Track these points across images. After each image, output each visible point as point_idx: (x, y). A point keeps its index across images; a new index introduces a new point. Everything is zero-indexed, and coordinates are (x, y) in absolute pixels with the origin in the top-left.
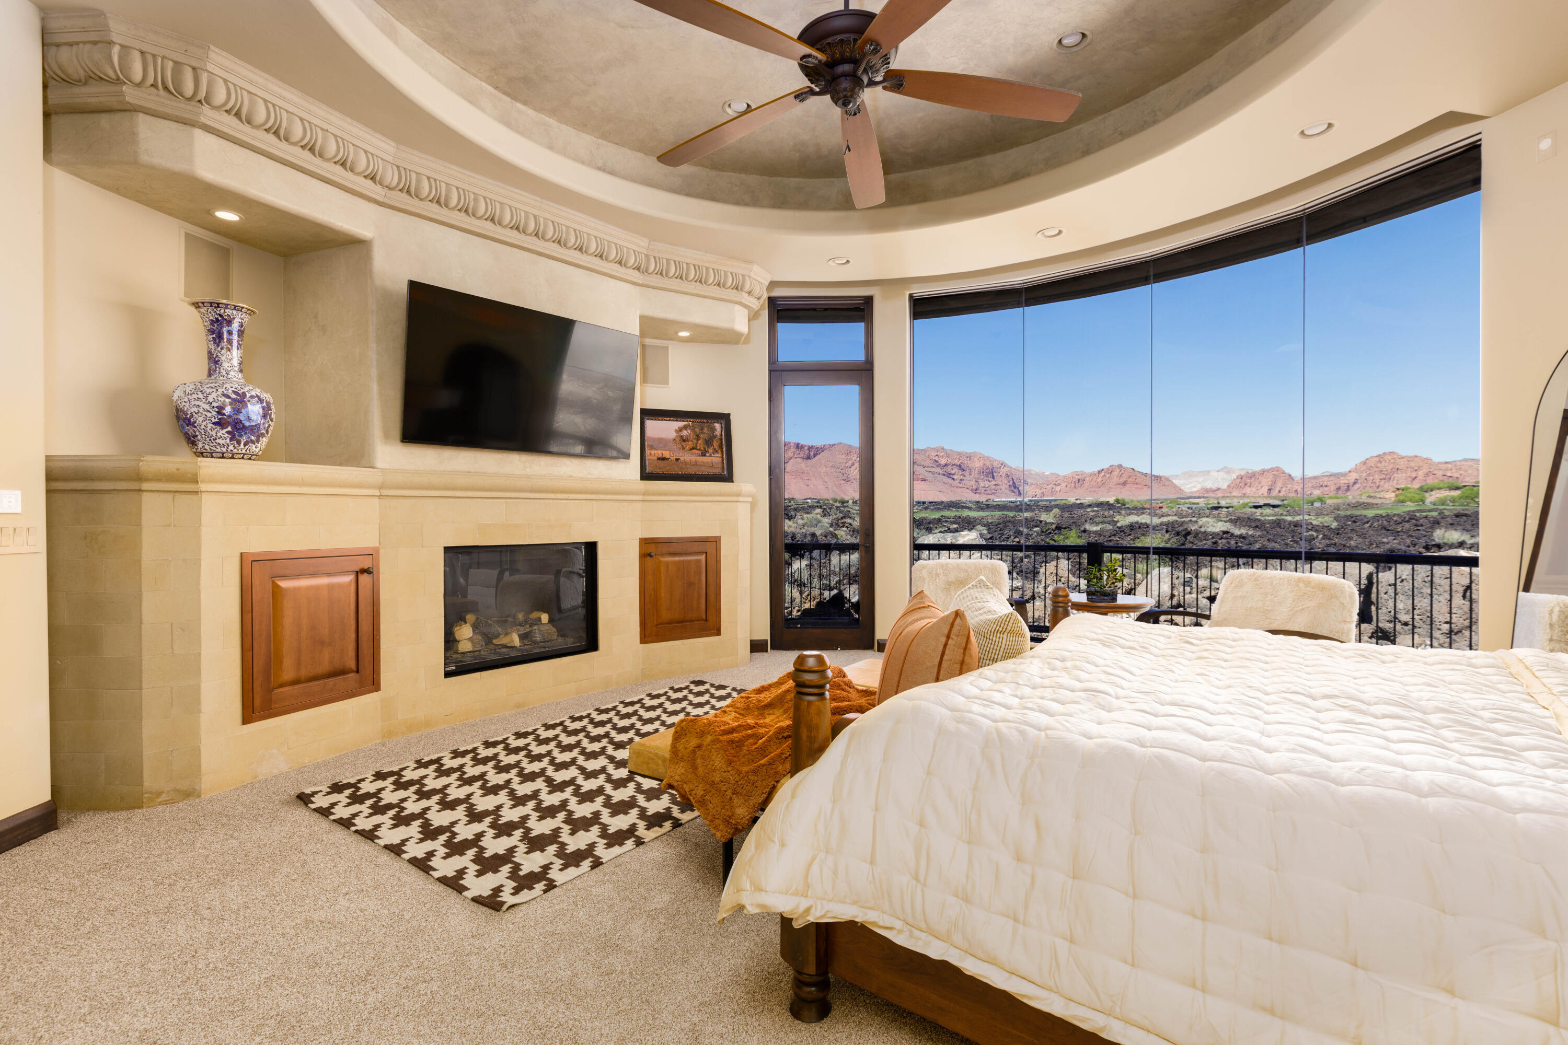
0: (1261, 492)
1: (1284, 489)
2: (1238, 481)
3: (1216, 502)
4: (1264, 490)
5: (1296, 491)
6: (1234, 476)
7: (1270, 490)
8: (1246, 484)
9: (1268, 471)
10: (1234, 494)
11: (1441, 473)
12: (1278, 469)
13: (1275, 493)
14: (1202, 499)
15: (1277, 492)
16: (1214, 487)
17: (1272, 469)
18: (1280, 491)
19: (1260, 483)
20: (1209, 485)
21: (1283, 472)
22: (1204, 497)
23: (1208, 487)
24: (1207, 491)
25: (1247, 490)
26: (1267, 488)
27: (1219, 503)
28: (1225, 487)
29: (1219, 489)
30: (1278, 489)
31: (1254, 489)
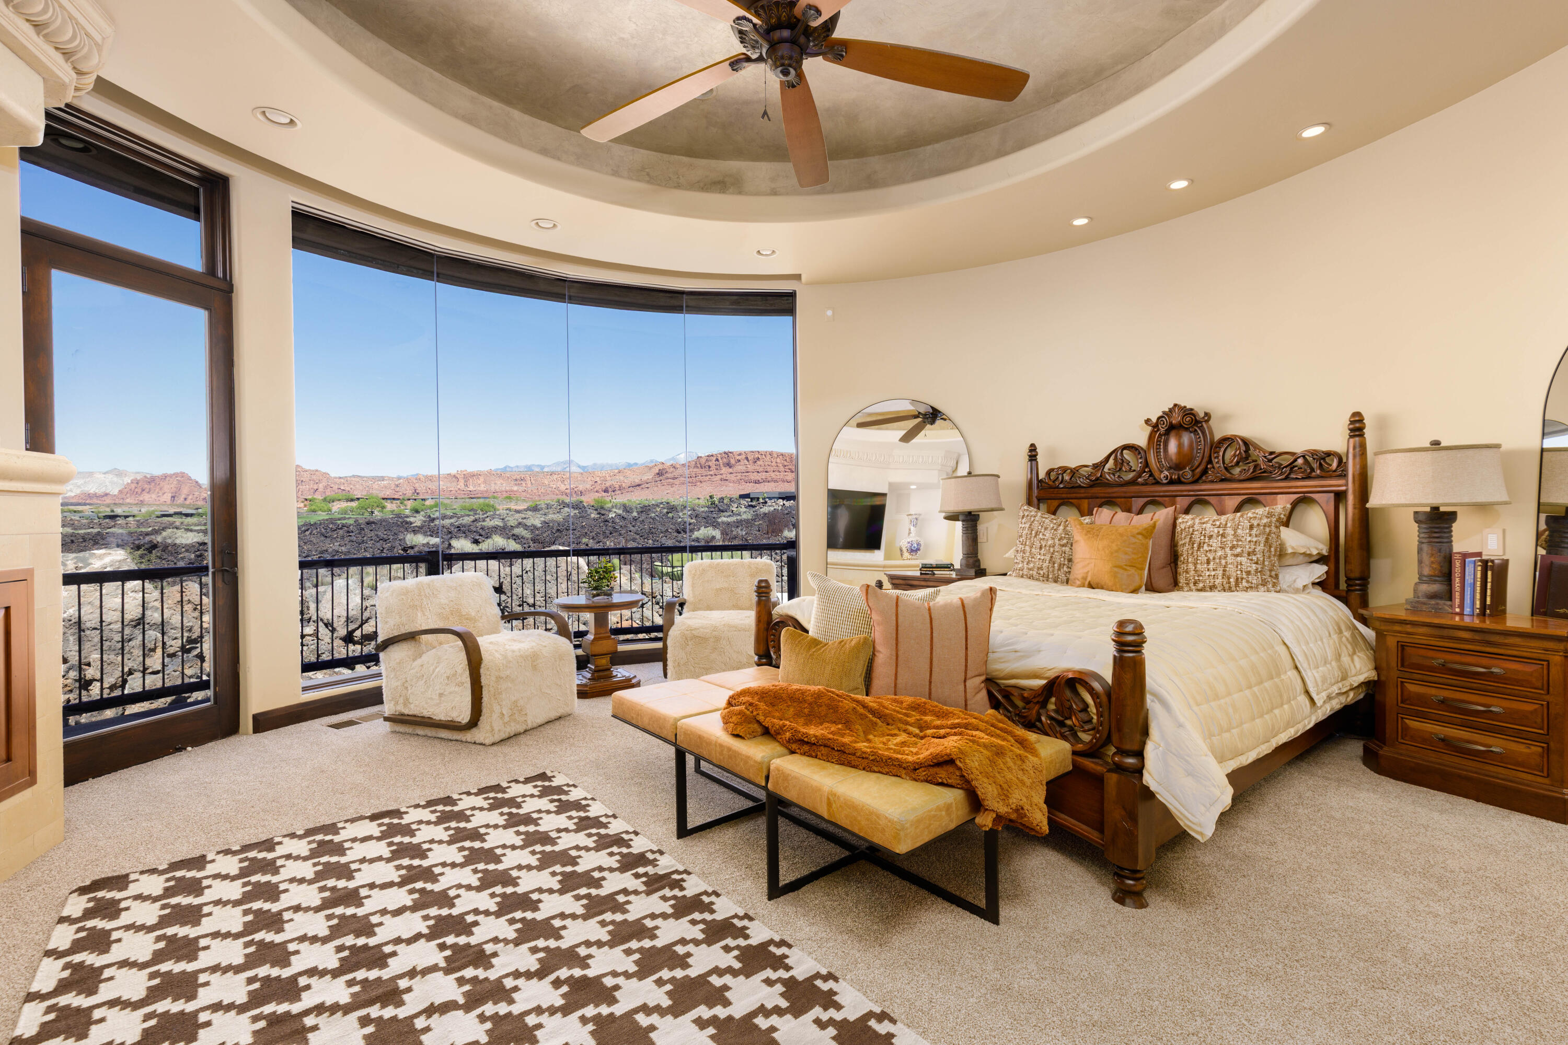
0: (163, 499)
1: (190, 497)
2: (133, 486)
3: (108, 509)
4: (167, 497)
5: (205, 499)
6: (128, 480)
7: (173, 497)
8: (143, 490)
9: (171, 476)
10: (128, 501)
11: (336, 487)
12: (183, 475)
13: (180, 500)
14: (88, 507)
15: (182, 499)
16: (100, 491)
17: (176, 475)
18: (185, 499)
19: (161, 489)
20: (92, 489)
21: (189, 478)
22: (89, 504)
23: (92, 491)
24: (90, 496)
25: (146, 497)
26: (170, 495)
27: (113, 511)
28: (116, 492)
29: (106, 495)
30: (183, 496)
31: (154, 496)
